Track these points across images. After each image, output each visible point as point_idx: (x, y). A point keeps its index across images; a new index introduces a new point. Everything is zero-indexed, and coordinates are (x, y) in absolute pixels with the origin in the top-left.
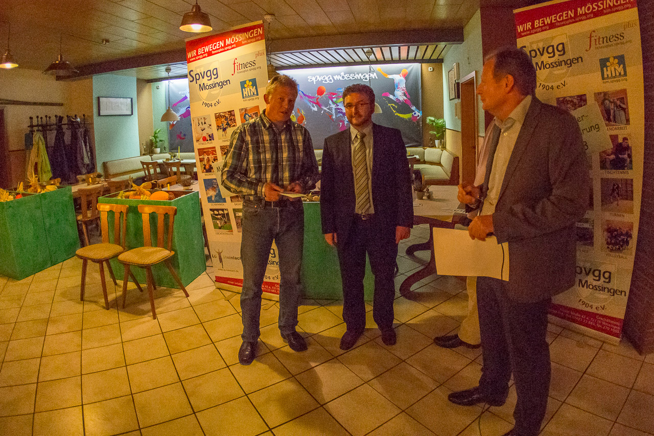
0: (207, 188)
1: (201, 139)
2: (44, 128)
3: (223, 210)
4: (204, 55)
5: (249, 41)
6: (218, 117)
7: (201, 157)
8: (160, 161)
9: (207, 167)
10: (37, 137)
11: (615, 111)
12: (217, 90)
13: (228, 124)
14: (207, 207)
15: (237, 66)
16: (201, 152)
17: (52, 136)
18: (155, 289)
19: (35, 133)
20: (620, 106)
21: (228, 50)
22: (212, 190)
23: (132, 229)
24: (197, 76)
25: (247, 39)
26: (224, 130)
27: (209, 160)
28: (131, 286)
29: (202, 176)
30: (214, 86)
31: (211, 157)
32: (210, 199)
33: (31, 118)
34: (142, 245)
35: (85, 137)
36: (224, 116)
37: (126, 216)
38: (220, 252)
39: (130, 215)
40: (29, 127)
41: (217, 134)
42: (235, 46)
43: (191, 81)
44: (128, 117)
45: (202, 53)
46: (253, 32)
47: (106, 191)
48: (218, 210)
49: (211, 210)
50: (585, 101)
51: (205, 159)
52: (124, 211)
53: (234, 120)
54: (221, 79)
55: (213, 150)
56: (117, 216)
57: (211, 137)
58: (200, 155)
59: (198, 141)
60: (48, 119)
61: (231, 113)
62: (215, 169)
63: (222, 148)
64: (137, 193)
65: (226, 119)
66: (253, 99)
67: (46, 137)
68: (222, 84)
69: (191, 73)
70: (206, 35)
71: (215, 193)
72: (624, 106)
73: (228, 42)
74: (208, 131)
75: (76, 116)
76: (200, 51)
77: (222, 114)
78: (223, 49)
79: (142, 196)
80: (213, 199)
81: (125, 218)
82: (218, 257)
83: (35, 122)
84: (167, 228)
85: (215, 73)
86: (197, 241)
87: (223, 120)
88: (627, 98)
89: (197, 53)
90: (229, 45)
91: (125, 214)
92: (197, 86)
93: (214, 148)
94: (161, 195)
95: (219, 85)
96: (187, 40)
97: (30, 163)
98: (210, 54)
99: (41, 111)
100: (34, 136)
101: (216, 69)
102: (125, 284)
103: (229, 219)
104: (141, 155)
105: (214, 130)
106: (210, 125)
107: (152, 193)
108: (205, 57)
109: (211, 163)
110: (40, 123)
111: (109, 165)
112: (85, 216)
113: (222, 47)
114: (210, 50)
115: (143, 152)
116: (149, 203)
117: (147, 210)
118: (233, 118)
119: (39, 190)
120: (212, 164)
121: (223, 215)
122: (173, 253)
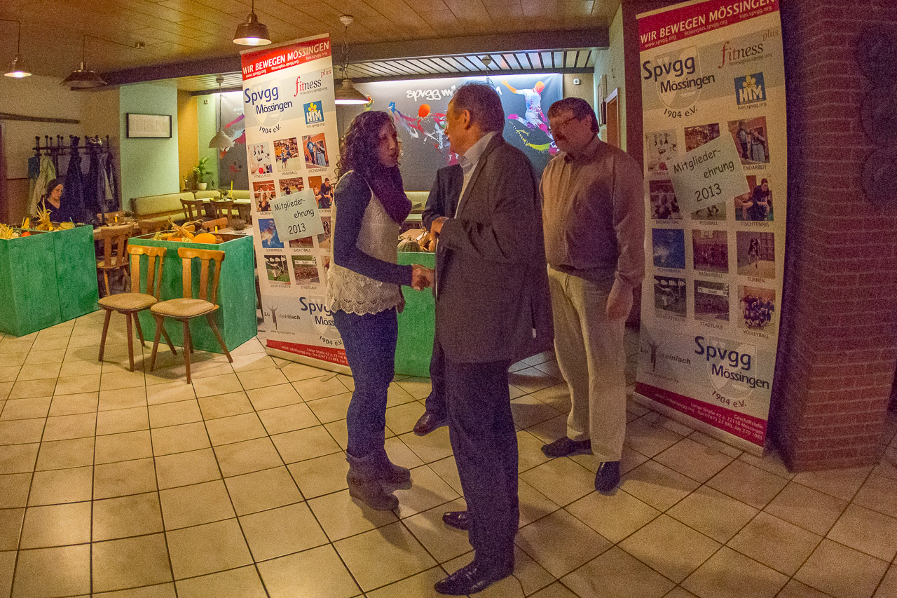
0: (262, 230)
1: (258, 171)
2: (54, 152)
3: (279, 257)
4: (263, 72)
5: (314, 56)
6: (278, 145)
7: (257, 192)
8: (206, 200)
9: (263, 204)
10: (45, 162)
11: (752, 145)
12: (277, 113)
13: (289, 154)
14: (261, 252)
15: (301, 86)
16: (257, 186)
17: (64, 162)
18: (192, 352)
19: (42, 158)
20: (758, 139)
21: (290, 66)
22: (269, 232)
23: (169, 279)
24: (254, 95)
25: (311, 55)
26: (284, 160)
27: (266, 197)
28: (163, 348)
29: (256, 215)
30: (273, 108)
31: (268, 192)
32: (265, 244)
33: (38, 138)
34: (180, 296)
35: (108, 165)
36: (285, 144)
37: (163, 261)
38: (275, 308)
39: (169, 261)
40: (34, 149)
41: (276, 165)
42: (298, 62)
43: (247, 102)
44: (167, 140)
45: (260, 68)
46: (318, 47)
47: (137, 233)
48: (274, 257)
49: (266, 256)
50: (718, 132)
51: (262, 195)
52: (161, 254)
53: (296, 149)
54: (281, 100)
55: (271, 185)
56: (152, 260)
57: (269, 169)
58: (255, 190)
59: (253, 173)
60: (60, 139)
61: (293, 141)
62: (272, 207)
63: (281, 182)
64: (177, 235)
65: (287, 148)
66: (318, 125)
67: (57, 164)
68: (283, 107)
69: (247, 92)
70: (265, 48)
71: (272, 237)
72: (763, 139)
73: (290, 57)
74: (265, 162)
75: (97, 137)
76: (258, 66)
77: (282, 142)
78: (284, 66)
79: (183, 238)
80: (269, 243)
81: (161, 263)
82: (271, 316)
83: (43, 143)
84: (213, 276)
85: (274, 93)
86: (247, 296)
87: (283, 149)
88: (766, 128)
89: (254, 68)
90: (290, 61)
91: (161, 259)
92: (255, 107)
93: (273, 181)
94: (207, 238)
95: (279, 107)
96: (242, 53)
97: (34, 196)
98: (269, 70)
99: (52, 130)
100: (41, 161)
101: (276, 88)
102: (156, 347)
103: (286, 269)
104: (180, 191)
105: (272, 160)
106: (268, 155)
107: (195, 235)
108: (264, 74)
109: (268, 200)
110: (49, 145)
111: (137, 201)
112: (108, 263)
113: (283, 63)
114: (270, 66)
115: (184, 188)
116: (191, 246)
117: (191, 254)
118: (294, 146)
119: (51, 228)
120: (270, 202)
121: (280, 263)
122: (217, 307)
